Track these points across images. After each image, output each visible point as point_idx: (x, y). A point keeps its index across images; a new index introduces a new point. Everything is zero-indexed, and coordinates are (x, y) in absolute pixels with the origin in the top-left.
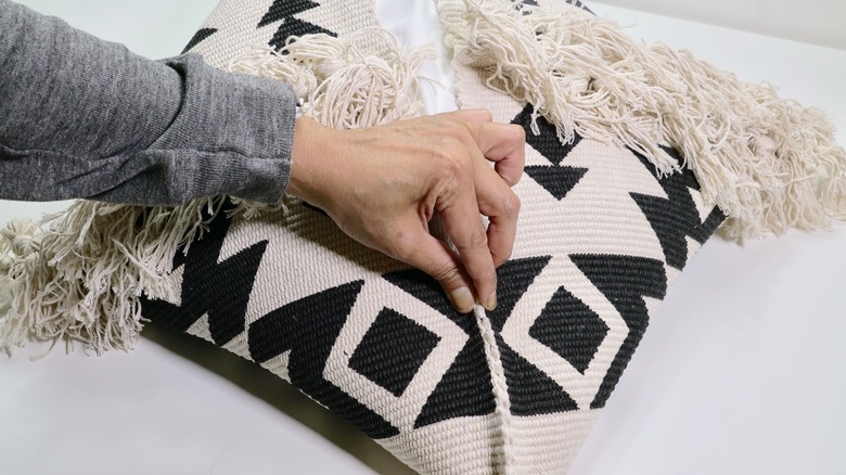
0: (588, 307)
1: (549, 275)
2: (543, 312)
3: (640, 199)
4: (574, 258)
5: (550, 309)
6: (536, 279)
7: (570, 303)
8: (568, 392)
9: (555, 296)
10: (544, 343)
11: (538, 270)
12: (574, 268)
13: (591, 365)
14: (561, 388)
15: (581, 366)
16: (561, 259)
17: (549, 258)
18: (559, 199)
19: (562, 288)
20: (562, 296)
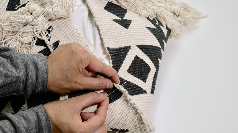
0: (145, 62)
1: (132, 52)
2: (132, 64)
3: (149, 28)
4: (138, 46)
5: (133, 63)
6: (128, 53)
7: (139, 61)
8: (143, 88)
9: (135, 58)
10: (132, 74)
11: (128, 51)
12: (138, 49)
13: (147, 80)
14: (140, 87)
15: (145, 81)
16: (134, 47)
17: (130, 46)
18: (127, 29)
19: (136, 56)
20: (137, 58)
